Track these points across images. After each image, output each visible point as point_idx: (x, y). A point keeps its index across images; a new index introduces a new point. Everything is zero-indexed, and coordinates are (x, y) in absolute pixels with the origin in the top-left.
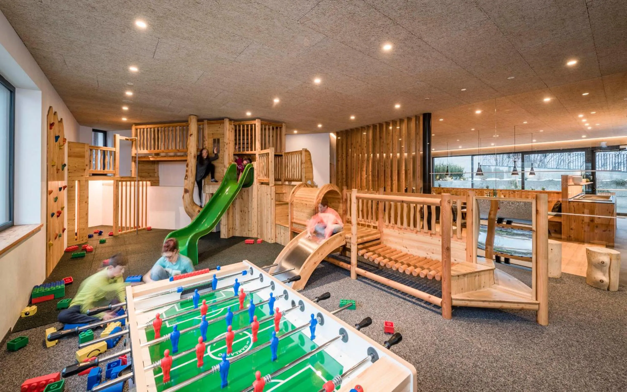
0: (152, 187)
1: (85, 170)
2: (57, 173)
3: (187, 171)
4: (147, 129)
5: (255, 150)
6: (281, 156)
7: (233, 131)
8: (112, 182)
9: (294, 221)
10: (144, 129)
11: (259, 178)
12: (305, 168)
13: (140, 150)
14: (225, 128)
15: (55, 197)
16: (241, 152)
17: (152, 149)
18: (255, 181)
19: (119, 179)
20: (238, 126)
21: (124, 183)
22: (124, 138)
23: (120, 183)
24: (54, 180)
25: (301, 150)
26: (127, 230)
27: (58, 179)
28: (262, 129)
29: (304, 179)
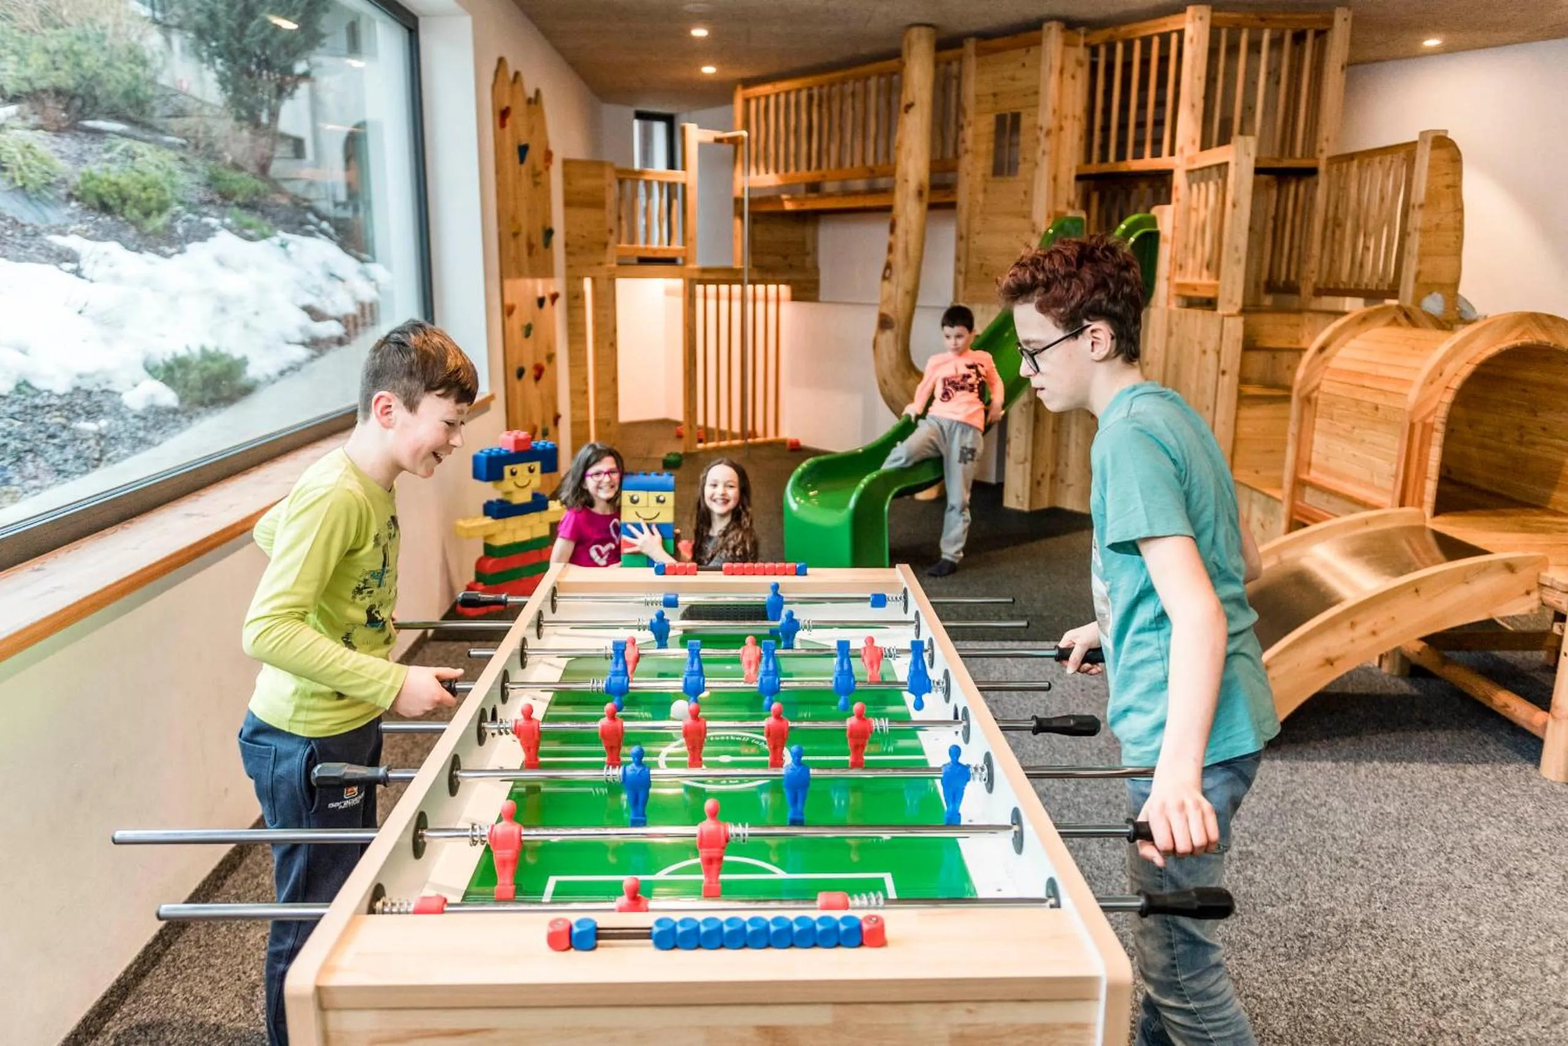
0: (796, 304)
1: (606, 245)
2: (530, 254)
3: (890, 249)
4: (777, 95)
5: (1172, 153)
6: (1313, 172)
7: (1083, 74)
8: (678, 284)
9: (1314, 475)
10: (767, 97)
11: (1178, 280)
12: (1424, 231)
13: (758, 172)
14: (1045, 68)
15: (526, 323)
16: (1112, 165)
17: (792, 170)
18: (1162, 288)
19: (696, 276)
20: (1102, 51)
21: (711, 289)
22: (709, 135)
23: (699, 288)
24: (520, 274)
25: (1415, 137)
26: (721, 440)
27: (534, 274)
28: (1213, 52)
29: (1408, 288)
